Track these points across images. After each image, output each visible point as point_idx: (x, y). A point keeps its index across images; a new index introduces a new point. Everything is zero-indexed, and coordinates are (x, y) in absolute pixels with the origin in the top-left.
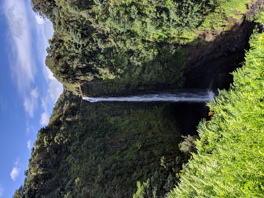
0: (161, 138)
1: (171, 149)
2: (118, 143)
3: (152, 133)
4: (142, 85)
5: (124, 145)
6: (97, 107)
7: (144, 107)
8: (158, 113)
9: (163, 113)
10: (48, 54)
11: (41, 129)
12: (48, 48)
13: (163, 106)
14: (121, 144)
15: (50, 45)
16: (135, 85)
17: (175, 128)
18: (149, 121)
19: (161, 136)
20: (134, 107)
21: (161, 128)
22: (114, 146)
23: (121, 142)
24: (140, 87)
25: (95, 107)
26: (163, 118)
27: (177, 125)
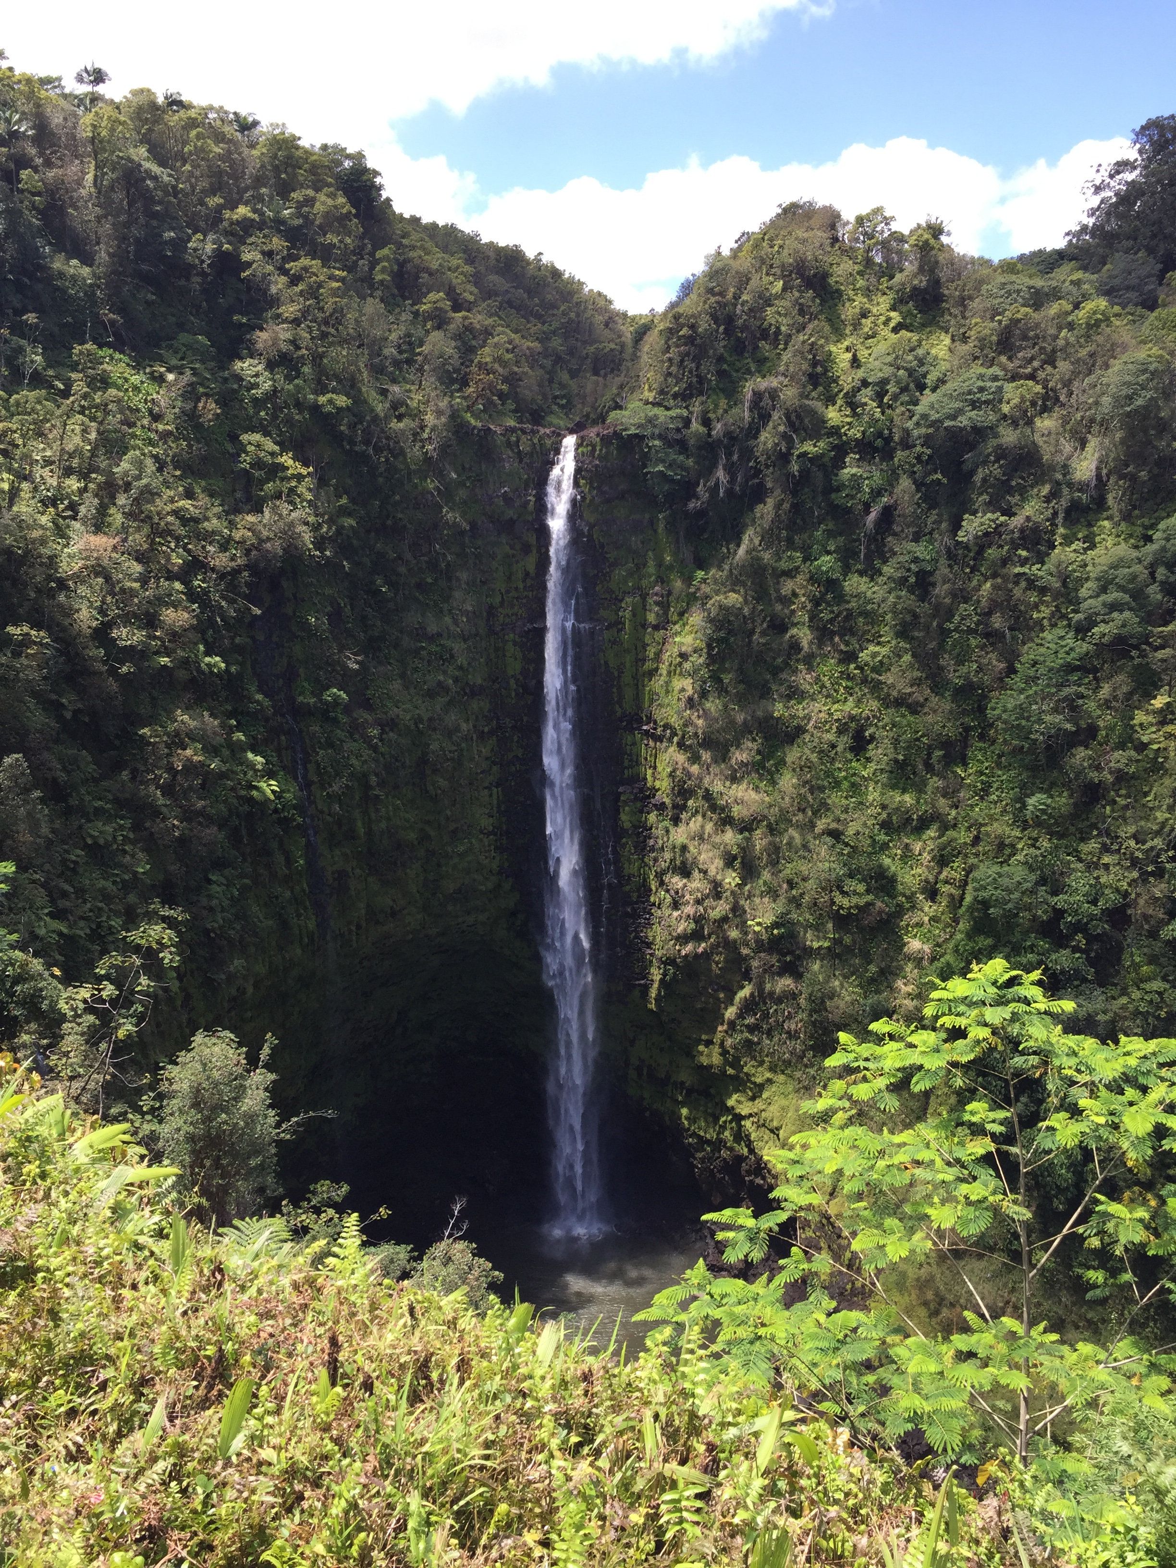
0: (312, 925)
1: (242, 991)
3: (342, 876)
4: (647, 811)
5: (272, 694)
6: (510, 526)
8: (474, 915)
9: (471, 942)
10: (852, 220)
11: (376, 173)
12: (887, 221)
13: (517, 944)
14: (277, 677)
15: (906, 232)
16: (649, 772)
17: (377, 1013)
19: (323, 925)
21: (376, 931)
23: (290, 678)
24: (636, 800)
26: (442, 940)
27: (399, 1030)
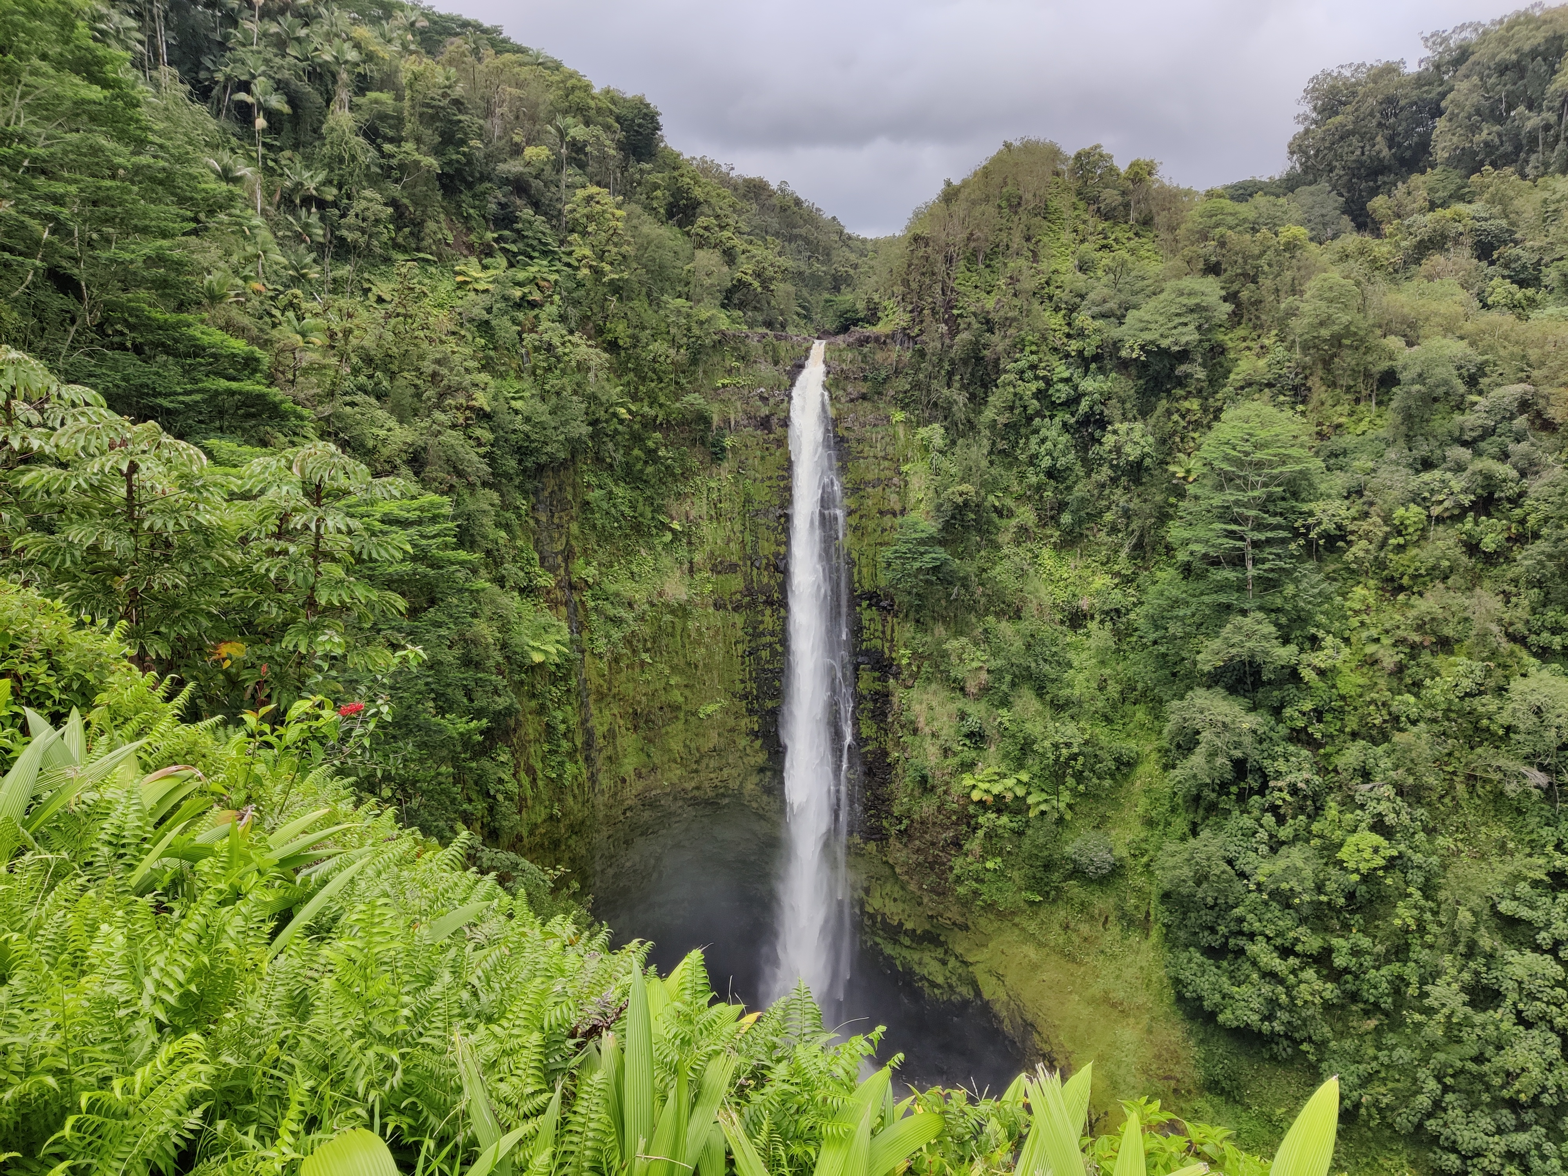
2: (564, 538)
3: (611, 735)
4: (883, 679)
5: (552, 569)
6: (765, 423)
7: (759, 687)
8: (726, 772)
9: (723, 795)
10: (1072, 156)
12: (1104, 158)
13: (765, 798)
14: (557, 554)
15: (1123, 168)
16: (887, 645)
17: (637, 858)
18: (682, 715)
19: (593, 778)
20: (762, 634)
21: (640, 785)
22: (543, 518)
23: (568, 555)
24: (873, 669)
25: (765, 411)
26: (696, 793)
27: (655, 876)
